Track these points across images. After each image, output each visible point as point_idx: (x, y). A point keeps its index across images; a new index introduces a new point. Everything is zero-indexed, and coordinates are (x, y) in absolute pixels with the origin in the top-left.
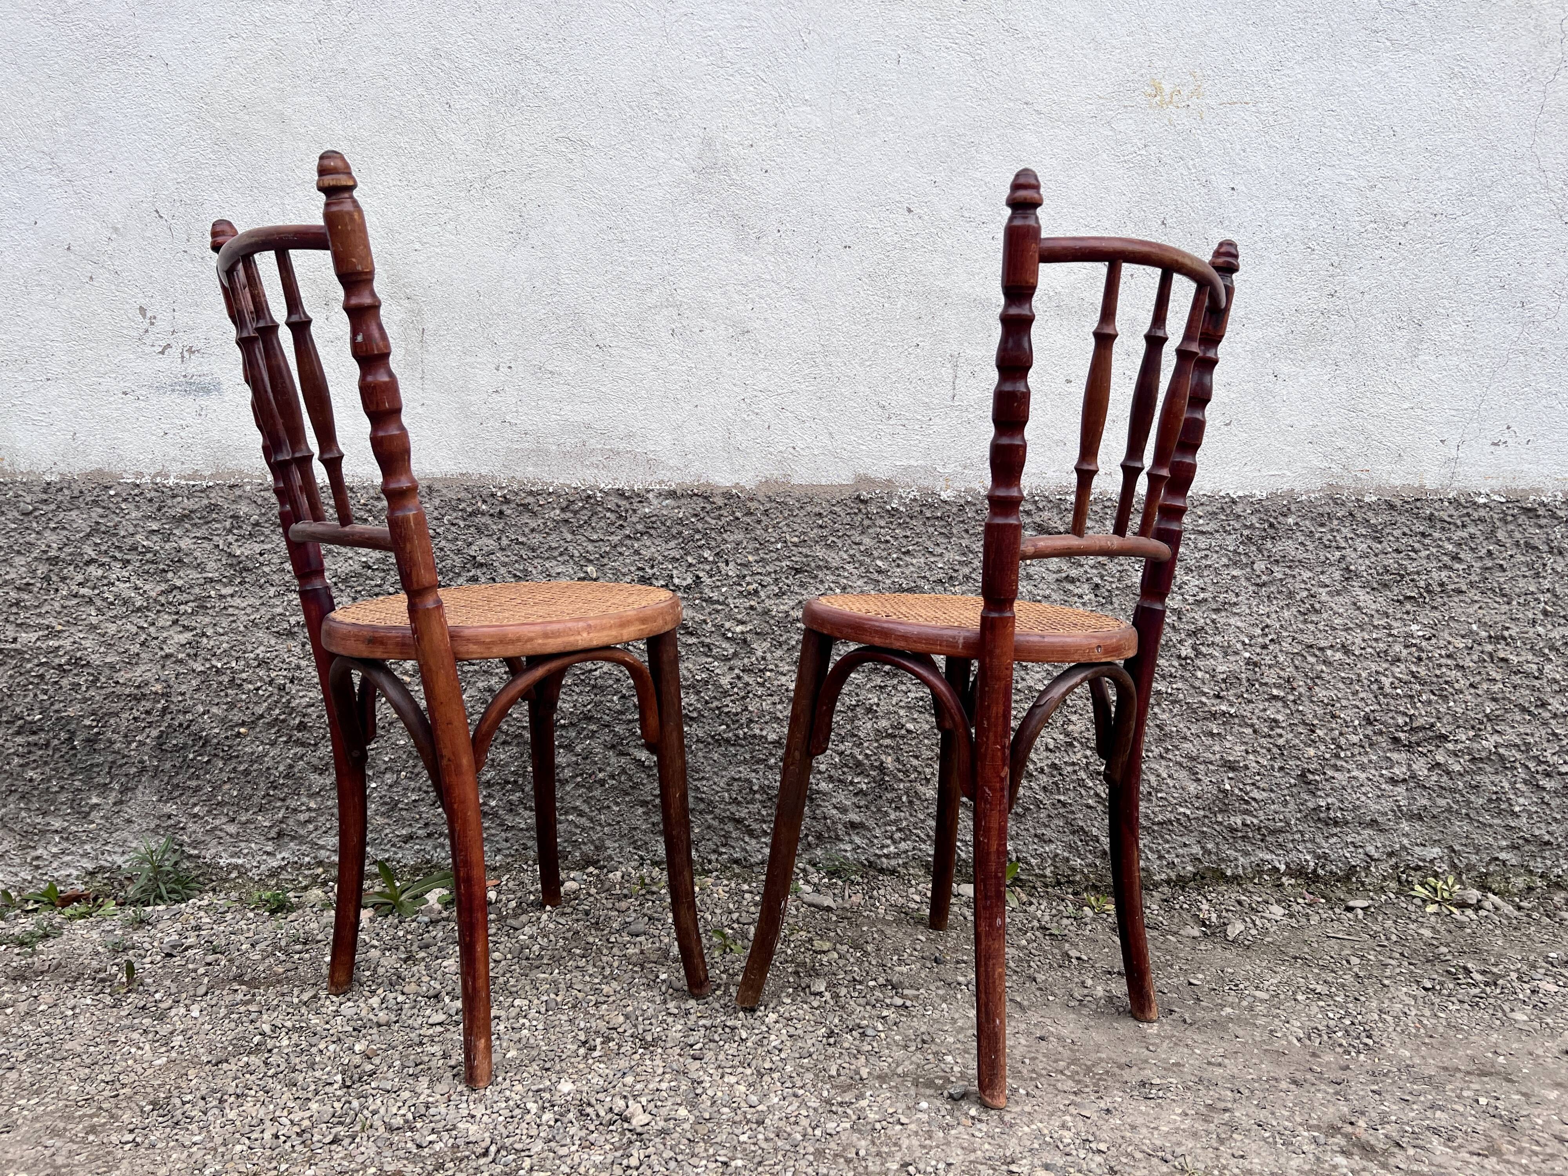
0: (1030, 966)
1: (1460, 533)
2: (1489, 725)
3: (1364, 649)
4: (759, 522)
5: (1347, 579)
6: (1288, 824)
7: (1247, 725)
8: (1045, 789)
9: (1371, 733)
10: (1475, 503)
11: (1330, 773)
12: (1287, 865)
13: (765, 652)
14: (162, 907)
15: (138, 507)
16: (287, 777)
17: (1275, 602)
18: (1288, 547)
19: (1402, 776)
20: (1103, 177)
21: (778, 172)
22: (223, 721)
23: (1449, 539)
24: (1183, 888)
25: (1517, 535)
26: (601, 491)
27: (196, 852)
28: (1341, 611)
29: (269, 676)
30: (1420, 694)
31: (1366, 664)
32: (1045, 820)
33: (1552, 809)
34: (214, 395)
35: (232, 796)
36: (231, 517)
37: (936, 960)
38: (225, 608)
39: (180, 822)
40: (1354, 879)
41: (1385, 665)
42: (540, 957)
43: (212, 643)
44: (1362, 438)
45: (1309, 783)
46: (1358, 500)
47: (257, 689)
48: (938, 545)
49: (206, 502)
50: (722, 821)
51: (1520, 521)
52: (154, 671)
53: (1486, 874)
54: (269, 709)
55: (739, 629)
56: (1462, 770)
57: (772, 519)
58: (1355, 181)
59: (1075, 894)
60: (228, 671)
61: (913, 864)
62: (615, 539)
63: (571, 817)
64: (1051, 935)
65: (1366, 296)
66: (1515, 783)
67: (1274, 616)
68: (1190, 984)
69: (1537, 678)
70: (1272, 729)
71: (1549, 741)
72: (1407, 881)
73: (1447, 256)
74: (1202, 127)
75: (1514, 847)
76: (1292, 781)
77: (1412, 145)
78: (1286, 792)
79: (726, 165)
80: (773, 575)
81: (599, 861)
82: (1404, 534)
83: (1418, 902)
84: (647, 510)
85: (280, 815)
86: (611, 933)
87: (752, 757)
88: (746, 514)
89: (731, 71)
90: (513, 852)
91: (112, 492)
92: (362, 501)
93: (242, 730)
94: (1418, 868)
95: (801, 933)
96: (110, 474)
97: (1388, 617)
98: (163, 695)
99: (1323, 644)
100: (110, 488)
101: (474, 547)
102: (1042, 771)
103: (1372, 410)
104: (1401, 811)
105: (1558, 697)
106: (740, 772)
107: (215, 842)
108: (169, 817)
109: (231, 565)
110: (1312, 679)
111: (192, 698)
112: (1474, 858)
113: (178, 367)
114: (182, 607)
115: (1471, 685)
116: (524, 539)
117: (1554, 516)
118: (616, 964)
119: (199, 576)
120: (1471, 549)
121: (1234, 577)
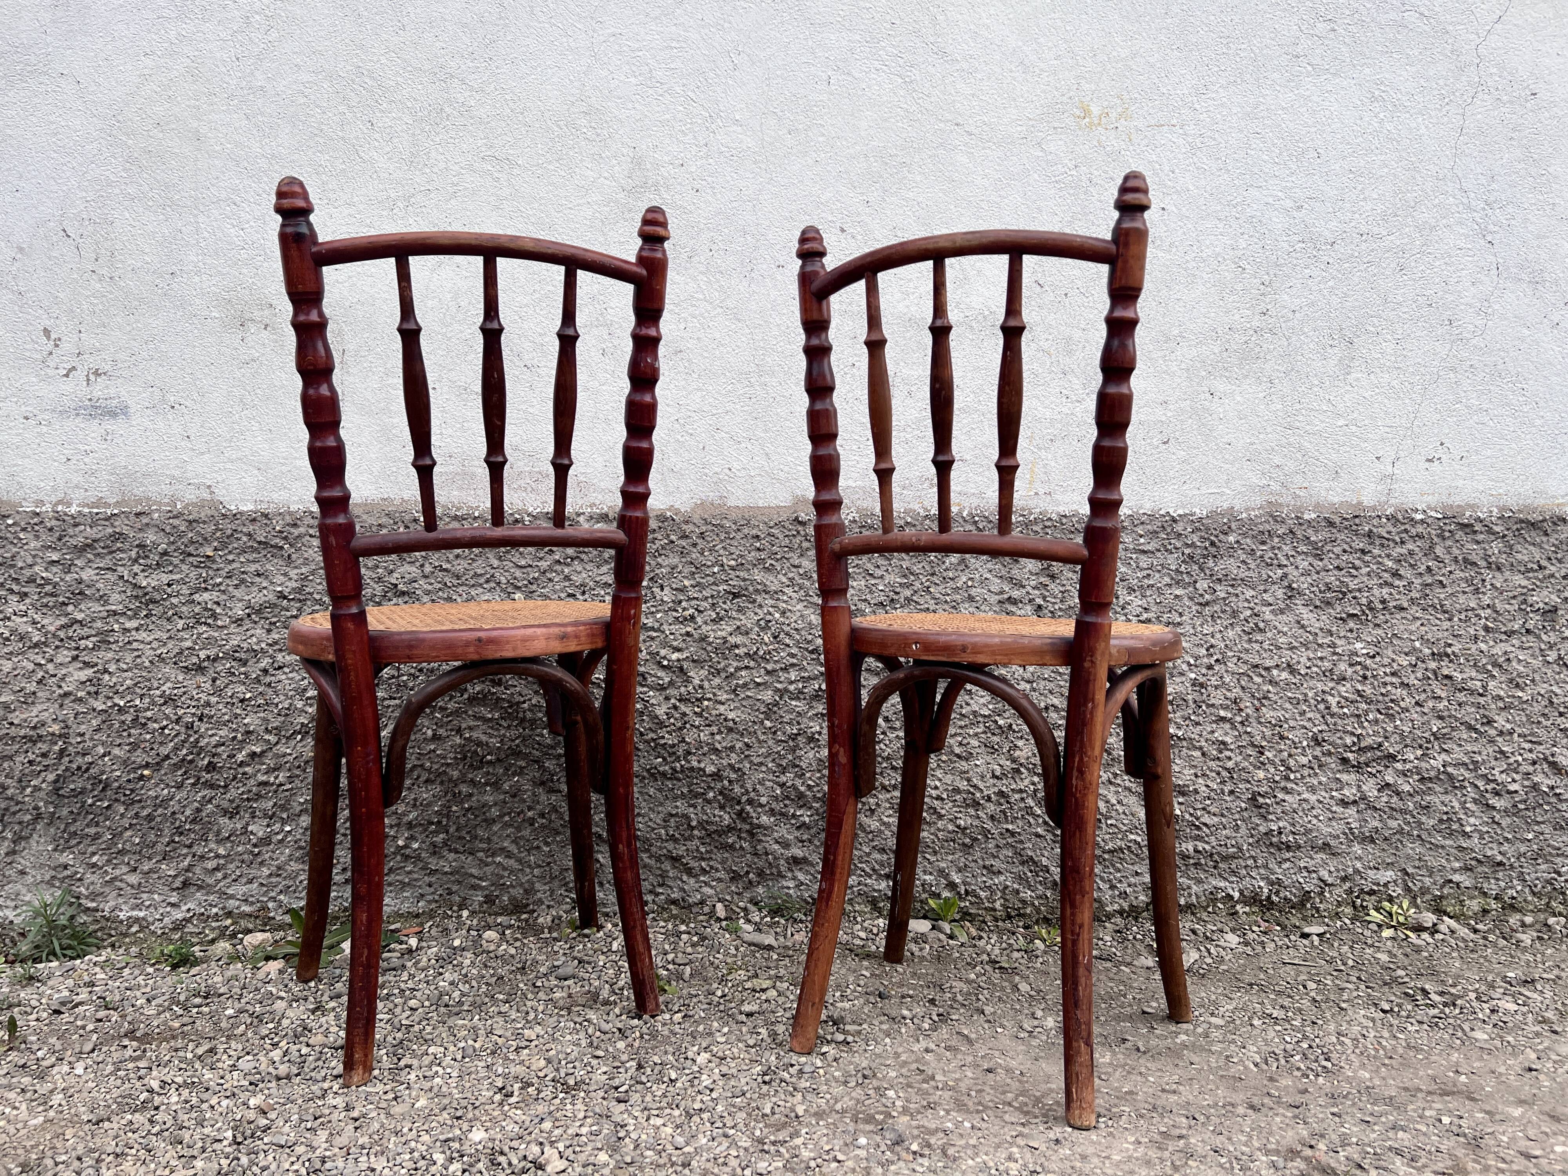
0: (978, 999)
1: (1398, 550)
2: (1436, 743)
3: (1309, 668)
4: (695, 545)
5: (1290, 597)
6: (1240, 849)
7: (1195, 748)
8: (992, 818)
9: (1320, 754)
10: (1412, 519)
11: (1280, 796)
12: (1241, 892)
13: (702, 680)
14: (55, 964)
15: (37, 537)
16: (194, 821)
17: (1219, 622)
18: (1229, 565)
19: (1352, 798)
20: (1034, 197)
21: (709, 191)
22: (125, 763)
23: (1388, 556)
24: (1136, 919)
25: (1456, 551)
26: (529, 515)
27: (94, 905)
28: (1285, 629)
29: (176, 714)
30: (1366, 713)
31: (1312, 683)
32: (994, 851)
33: (1502, 829)
34: (121, 419)
35: (134, 844)
36: (137, 546)
37: (880, 996)
38: (129, 642)
39: (77, 873)
40: (1309, 906)
41: (1331, 685)
42: (460, 1003)
43: (114, 680)
44: (1299, 455)
45: (1260, 807)
46: (1298, 518)
47: (163, 728)
48: (878, 567)
49: (110, 530)
50: (658, 859)
51: (1457, 537)
52: (51, 710)
53: (1441, 897)
54: (176, 749)
55: (675, 656)
56: (1411, 790)
57: (708, 542)
58: (1282, 202)
59: (1026, 927)
60: (132, 710)
61: (859, 900)
62: (544, 564)
63: (498, 859)
64: (1001, 968)
65: (1297, 314)
66: (1465, 802)
67: (1218, 636)
68: (1144, 1012)
69: (1481, 695)
70: (1221, 752)
71: (1496, 759)
72: (1362, 906)
73: (1375, 275)
74: (1131, 148)
75: (1468, 869)
76: (1243, 805)
77: (1337, 166)
78: (1237, 816)
79: (656, 185)
80: (710, 600)
81: (528, 905)
82: (1345, 551)
83: (1373, 927)
85: (186, 863)
86: (538, 978)
87: (690, 791)
88: (682, 538)
89: (660, 91)
90: (437, 897)
91: (10, 522)
92: (278, 528)
93: (146, 772)
94: (1372, 893)
95: (740, 972)
96: (8, 503)
97: (1332, 635)
98: (60, 736)
99: (1268, 663)
100: (8, 517)
101: (395, 575)
102: (989, 799)
103: (1308, 427)
104: (1352, 834)
105: (1503, 714)
106: (677, 807)
107: (114, 893)
108: (65, 867)
109: (136, 597)
110: (1259, 699)
111: (92, 739)
112: (1427, 881)
113: (83, 390)
114: (83, 642)
115: (1417, 703)
116: (448, 566)
117: (1490, 531)
118: (541, 1008)
119: (102, 609)
120: (1411, 565)
121: (1177, 596)
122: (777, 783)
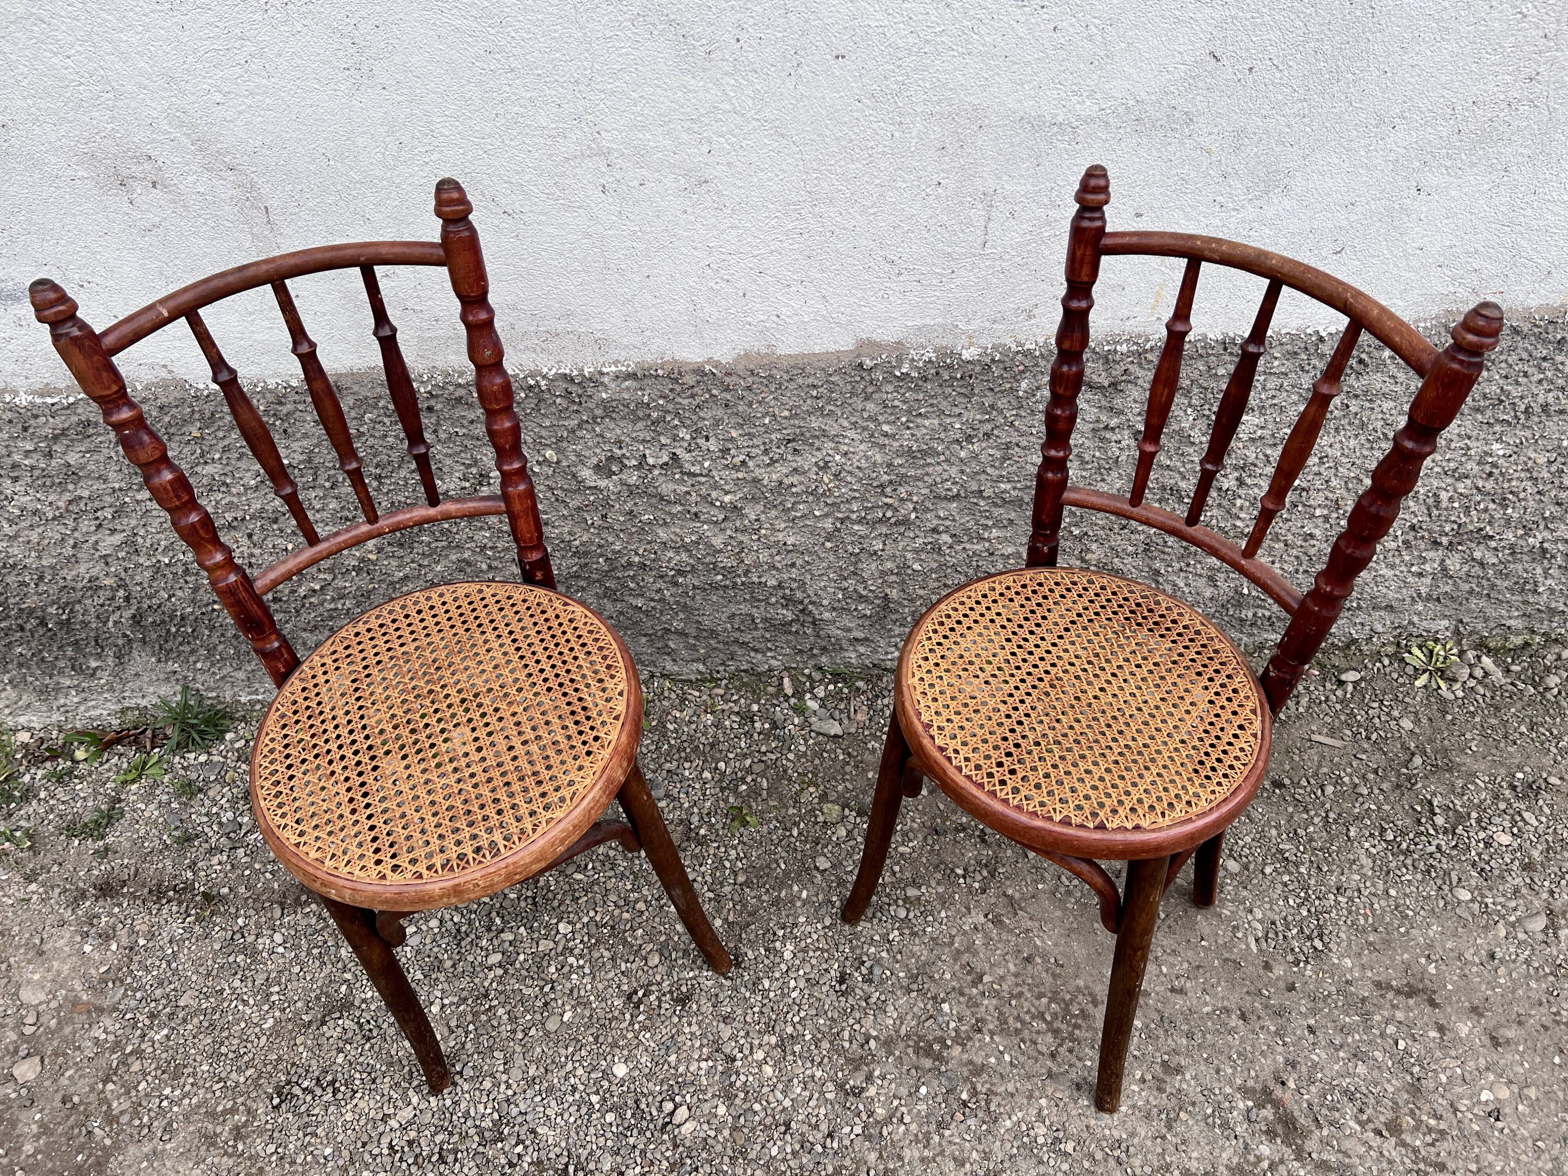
4: (741, 398)
7: (1279, 540)
14: (203, 757)
26: (544, 377)
27: (214, 694)
30: (1478, 504)
35: (229, 654)
41: (1449, 480)
44: (1507, 256)
48: (956, 405)
49: (74, 419)
55: (727, 499)
56: (1497, 561)
57: (757, 394)
62: (571, 424)
70: (1306, 540)
75: (1524, 615)
80: (762, 447)
83: (1410, 670)
84: (604, 395)
88: (725, 391)
93: (216, 607)
95: (811, 787)
97: (1469, 438)
107: (229, 686)
108: (175, 673)
112: (1479, 626)
115: (1539, 492)
122: (840, 589)
